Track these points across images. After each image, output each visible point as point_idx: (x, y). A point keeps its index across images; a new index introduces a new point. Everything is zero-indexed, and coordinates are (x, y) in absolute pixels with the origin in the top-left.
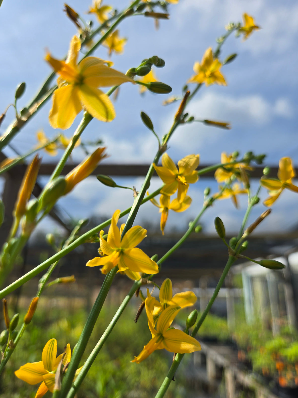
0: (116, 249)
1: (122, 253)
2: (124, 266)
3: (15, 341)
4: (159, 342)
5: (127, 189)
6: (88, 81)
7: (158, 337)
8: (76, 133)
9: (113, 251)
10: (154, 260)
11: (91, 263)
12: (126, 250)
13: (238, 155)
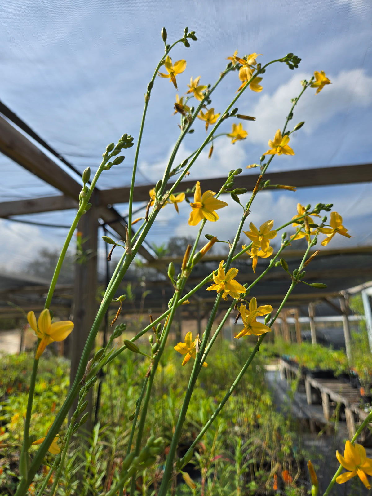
0: (223, 280)
1: (226, 283)
2: (227, 290)
3: (160, 340)
4: (249, 329)
5: (225, 243)
6: (207, 207)
7: (248, 327)
8: (201, 228)
9: (221, 282)
10: (245, 287)
11: (209, 289)
12: (228, 281)
13: (309, 208)
